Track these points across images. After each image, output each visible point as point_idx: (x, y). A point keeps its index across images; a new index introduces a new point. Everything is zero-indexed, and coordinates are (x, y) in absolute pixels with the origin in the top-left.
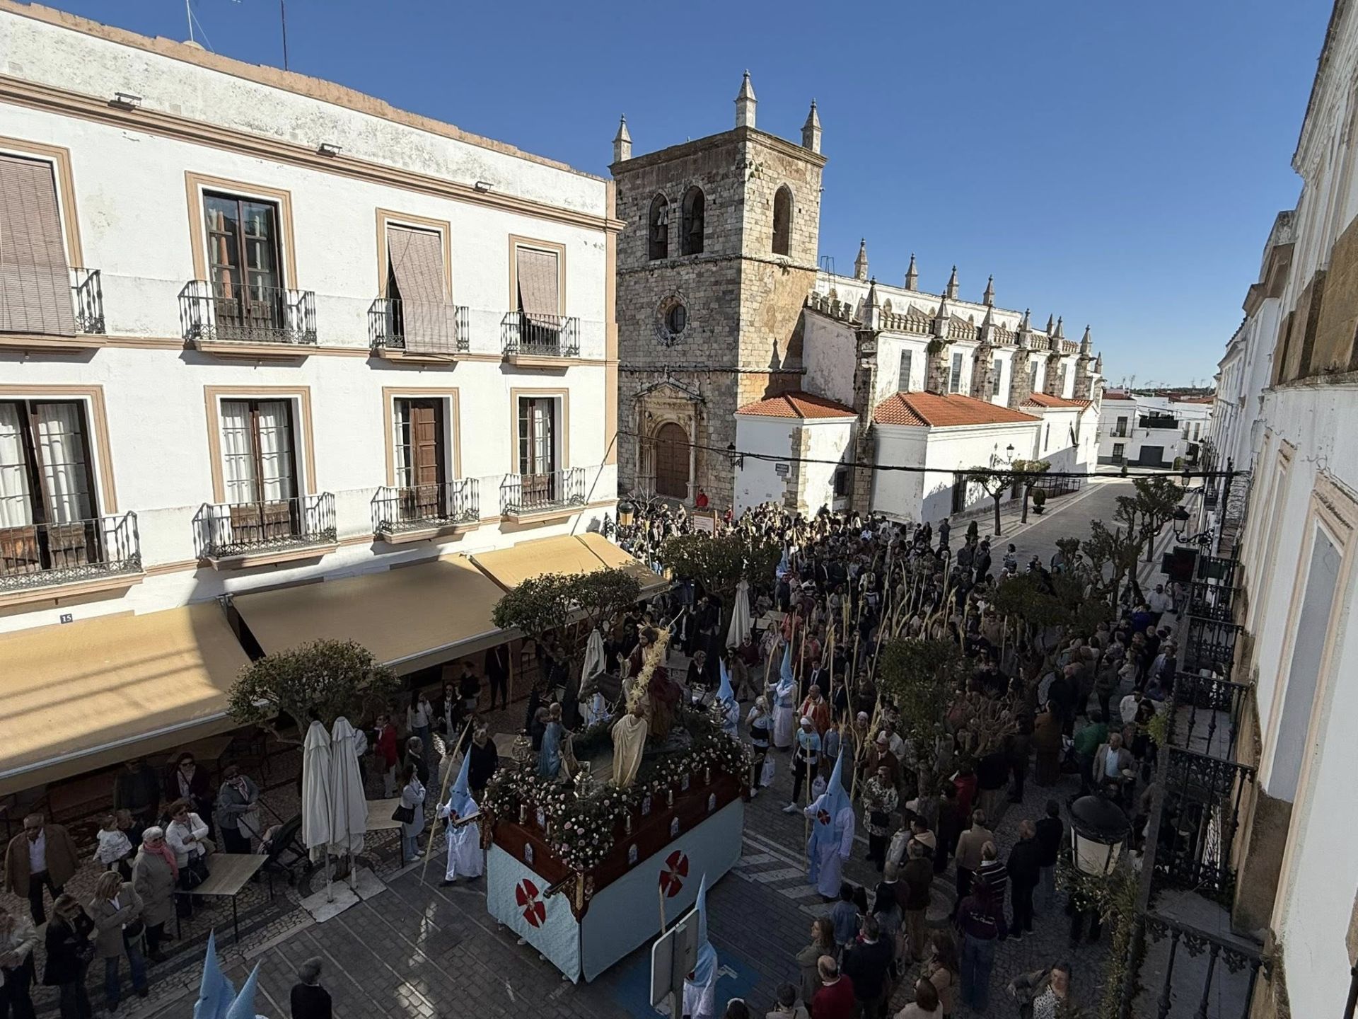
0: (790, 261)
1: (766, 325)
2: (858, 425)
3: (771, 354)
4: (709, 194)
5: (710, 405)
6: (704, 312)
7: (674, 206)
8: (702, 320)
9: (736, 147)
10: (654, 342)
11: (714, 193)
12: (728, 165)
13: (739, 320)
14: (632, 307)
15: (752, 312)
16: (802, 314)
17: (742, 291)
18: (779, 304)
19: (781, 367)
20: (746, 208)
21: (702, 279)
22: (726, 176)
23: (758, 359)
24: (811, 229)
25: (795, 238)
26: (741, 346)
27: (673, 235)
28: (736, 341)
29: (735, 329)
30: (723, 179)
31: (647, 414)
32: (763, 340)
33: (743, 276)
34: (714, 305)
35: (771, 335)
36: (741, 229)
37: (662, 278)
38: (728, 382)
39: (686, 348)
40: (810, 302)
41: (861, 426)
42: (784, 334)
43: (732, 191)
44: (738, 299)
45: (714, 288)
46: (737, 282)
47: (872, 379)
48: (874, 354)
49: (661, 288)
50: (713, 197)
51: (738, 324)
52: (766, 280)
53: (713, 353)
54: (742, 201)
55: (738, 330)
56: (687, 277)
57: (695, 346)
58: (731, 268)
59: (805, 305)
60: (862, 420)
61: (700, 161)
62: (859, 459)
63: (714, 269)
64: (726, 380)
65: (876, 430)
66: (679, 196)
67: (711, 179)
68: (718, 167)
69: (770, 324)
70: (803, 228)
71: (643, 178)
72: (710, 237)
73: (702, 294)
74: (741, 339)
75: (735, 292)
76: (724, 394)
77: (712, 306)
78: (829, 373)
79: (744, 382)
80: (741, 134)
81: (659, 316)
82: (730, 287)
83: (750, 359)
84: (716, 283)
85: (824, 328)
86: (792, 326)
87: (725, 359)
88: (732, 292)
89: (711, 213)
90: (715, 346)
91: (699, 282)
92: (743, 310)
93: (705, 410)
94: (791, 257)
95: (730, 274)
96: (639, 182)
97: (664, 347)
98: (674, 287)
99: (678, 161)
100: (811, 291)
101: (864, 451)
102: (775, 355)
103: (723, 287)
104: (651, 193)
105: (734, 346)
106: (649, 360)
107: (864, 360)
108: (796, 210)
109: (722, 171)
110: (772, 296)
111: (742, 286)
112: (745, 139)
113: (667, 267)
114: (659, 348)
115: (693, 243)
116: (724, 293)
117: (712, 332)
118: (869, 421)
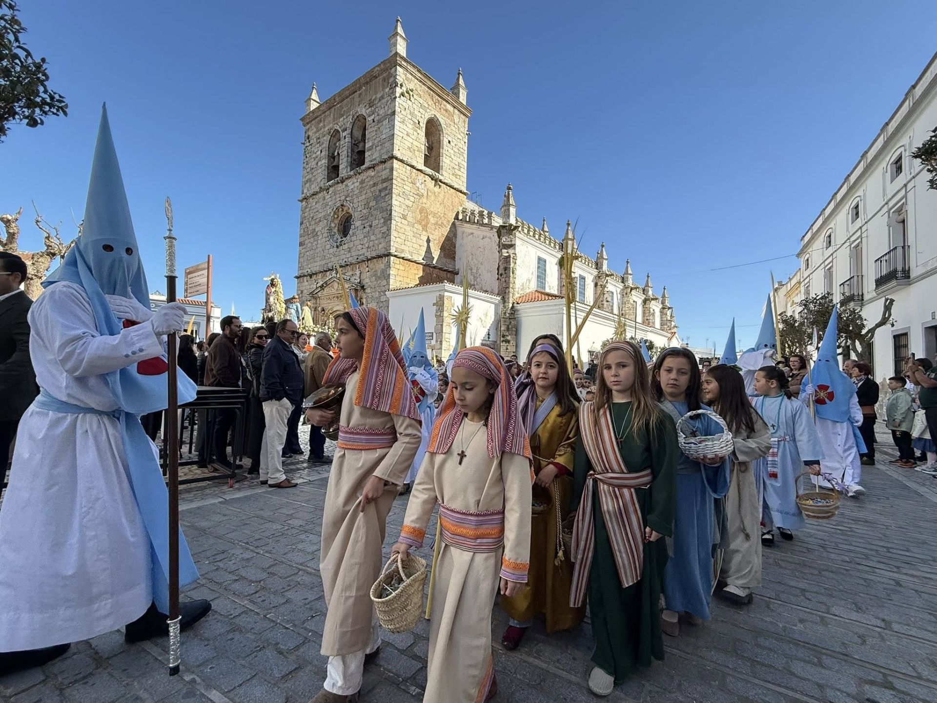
0: (441, 177)
1: (419, 223)
2: (501, 306)
3: (425, 249)
4: (369, 116)
5: (368, 290)
6: (365, 211)
7: (345, 134)
8: (364, 218)
9: (389, 73)
10: (328, 247)
11: (373, 113)
12: (384, 89)
13: (391, 210)
14: (313, 223)
15: (404, 206)
16: (453, 224)
17: (394, 186)
18: (432, 209)
19: (434, 262)
20: (398, 118)
21: (364, 185)
22: (382, 97)
23: (411, 249)
24: (460, 161)
25: (445, 161)
26: (394, 234)
27: (343, 156)
28: (389, 229)
29: (388, 218)
30: (380, 100)
31: (320, 309)
32: (416, 235)
33: (395, 173)
34: (372, 204)
35: (424, 233)
36: (393, 135)
37: (335, 193)
38: (382, 266)
39: (351, 245)
40: (460, 217)
41: (504, 307)
42: (439, 235)
43: (386, 108)
44: (391, 193)
45: (372, 189)
46: (390, 179)
47: (512, 266)
48: (512, 246)
49: (333, 202)
50: (372, 117)
51: (391, 214)
52: (418, 185)
53: (371, 244)
54: (394, 113)
55: (391, 219)
56: (352, 187)
57: (358, 242)
58: (385, 169)
59: (457, 218)
60: (504, 300)
61: (364, 94)
62: (504, 336)
63: (373, 174)
64: (380, 265)
65: (518, 310)
66: (349, 125)
67: (371, 104)
68: (376, 93)
69: (423, 223)
70: (453, 156)
71: (324, 121)
72: (370, 149)
73: (364, 197)
74: (393, 227)
75: (389, 188)
76: (379, 278)
77: (371, 204)
78: (477, 270)
79: (397, 266)
80: (392, 62)
81: (333, 225)
82: (385, 185)
83: (403, 247)
84: (375, 185)
85: (472, 234)
86: (445, 231)
87: (380, 246)
88: (386, 188)
89: (371, 130)
90: (373, 238)
91: (361, 188)
92: (394, 202)
93: (364, 296)
94: (442, 175)
95: (385, 174)
96: (321, 124)
97: (335, 249)
98: (343, 198)
99: (349, 99)
100: (461, 209)
101: (508, 329)
102: (428, 251)
103: (380, 187)
104: (330, 130)
105: (387, 235)
106: (323, 262)
107: (504, 251)
108: (445, 141)
109: (379, 96)
110: (425, 200)
111: (394, 181)
112: (396, 64)
113: (338, 183)
114: (331, 251)
115: (358, 158)
116: (380, 191)
117: (371, 226)
118: (511, 302)
